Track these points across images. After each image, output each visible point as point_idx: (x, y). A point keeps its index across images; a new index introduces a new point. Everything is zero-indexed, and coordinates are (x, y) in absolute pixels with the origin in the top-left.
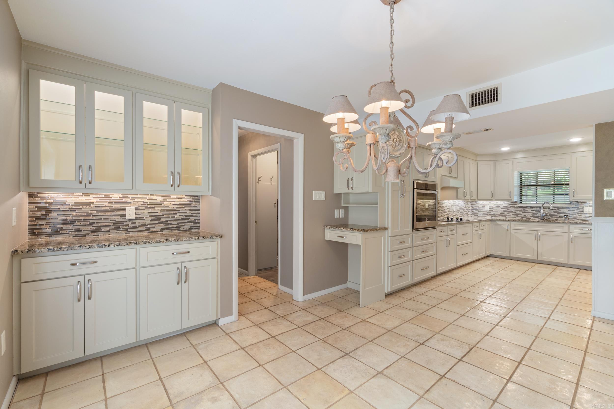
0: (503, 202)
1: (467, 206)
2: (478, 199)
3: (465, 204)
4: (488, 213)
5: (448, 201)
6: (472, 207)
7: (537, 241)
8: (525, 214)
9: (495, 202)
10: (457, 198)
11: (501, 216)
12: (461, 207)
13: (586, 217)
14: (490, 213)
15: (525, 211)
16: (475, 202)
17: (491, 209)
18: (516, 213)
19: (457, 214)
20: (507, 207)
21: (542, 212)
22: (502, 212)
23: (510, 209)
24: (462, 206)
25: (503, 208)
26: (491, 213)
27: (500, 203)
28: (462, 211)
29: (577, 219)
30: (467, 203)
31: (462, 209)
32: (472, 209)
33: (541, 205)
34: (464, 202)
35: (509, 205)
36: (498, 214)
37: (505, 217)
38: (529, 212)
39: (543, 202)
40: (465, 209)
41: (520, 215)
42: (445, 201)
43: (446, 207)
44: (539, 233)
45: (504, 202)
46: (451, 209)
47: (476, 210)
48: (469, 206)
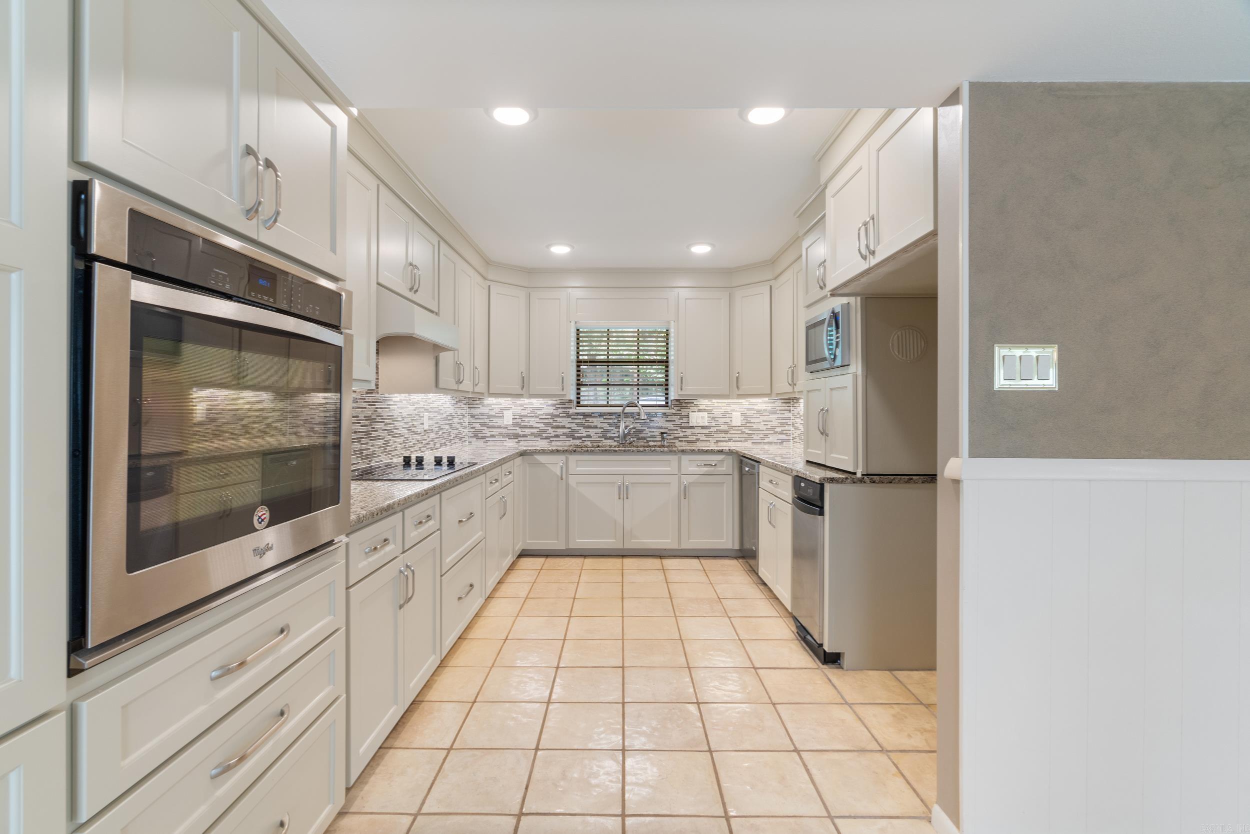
0: (543, 402)
1: (459, 412)
2: (491, 392)
3: (456, 406)
4: (511, 432)
5: (407, 395)
6: (473, 416)
7: (621, 501)
8: (589, 432)
9: (527, 401)
10: (437, 386)
11: (539, 439)
12: (445, 415)
13: (693, 434)
14: (514, 431)
15: (590, 424)
16: (478, 402)
17: (518, 420)
18: (570, 430)
19: (433, 439)
20: (553, 416)
21: (622, 426)
22: (542, 426)
23: (559, 419)
24: (448, 413)
25: (544, 417)
26: (516, 430)
27: (536, 403)
28: (448, 427)
29: (680, 439)
30: (458, 406)
31: (447, 422)
32: (472, 420)
33: (619, 410)
34: (453, 402)
35: (557, 409)
36: (532, 434)
37: (549, 440)
38: (596, 427)
39: (625, 403)
40: (456, 420)
41: (579, 435)
42: (397, 397)
43: (400, 418)
44: (627, 480)
45: (546, 400)
46: (415, 423)
47: (481, 424)
48: (464, 412)
